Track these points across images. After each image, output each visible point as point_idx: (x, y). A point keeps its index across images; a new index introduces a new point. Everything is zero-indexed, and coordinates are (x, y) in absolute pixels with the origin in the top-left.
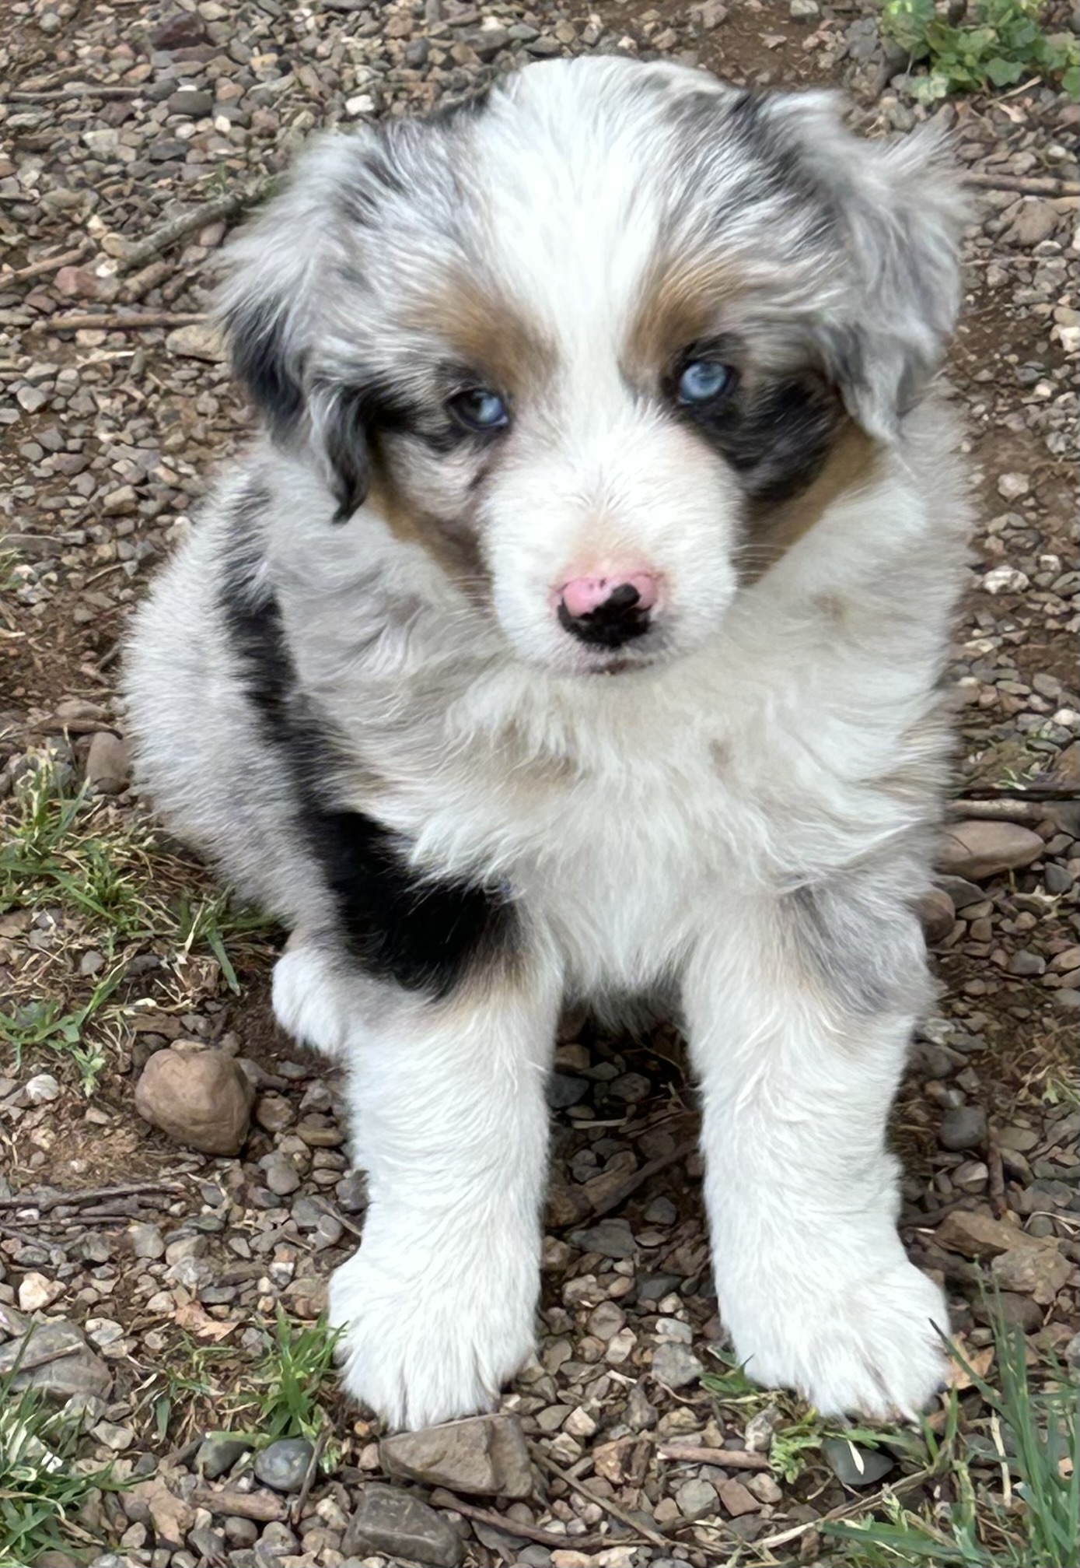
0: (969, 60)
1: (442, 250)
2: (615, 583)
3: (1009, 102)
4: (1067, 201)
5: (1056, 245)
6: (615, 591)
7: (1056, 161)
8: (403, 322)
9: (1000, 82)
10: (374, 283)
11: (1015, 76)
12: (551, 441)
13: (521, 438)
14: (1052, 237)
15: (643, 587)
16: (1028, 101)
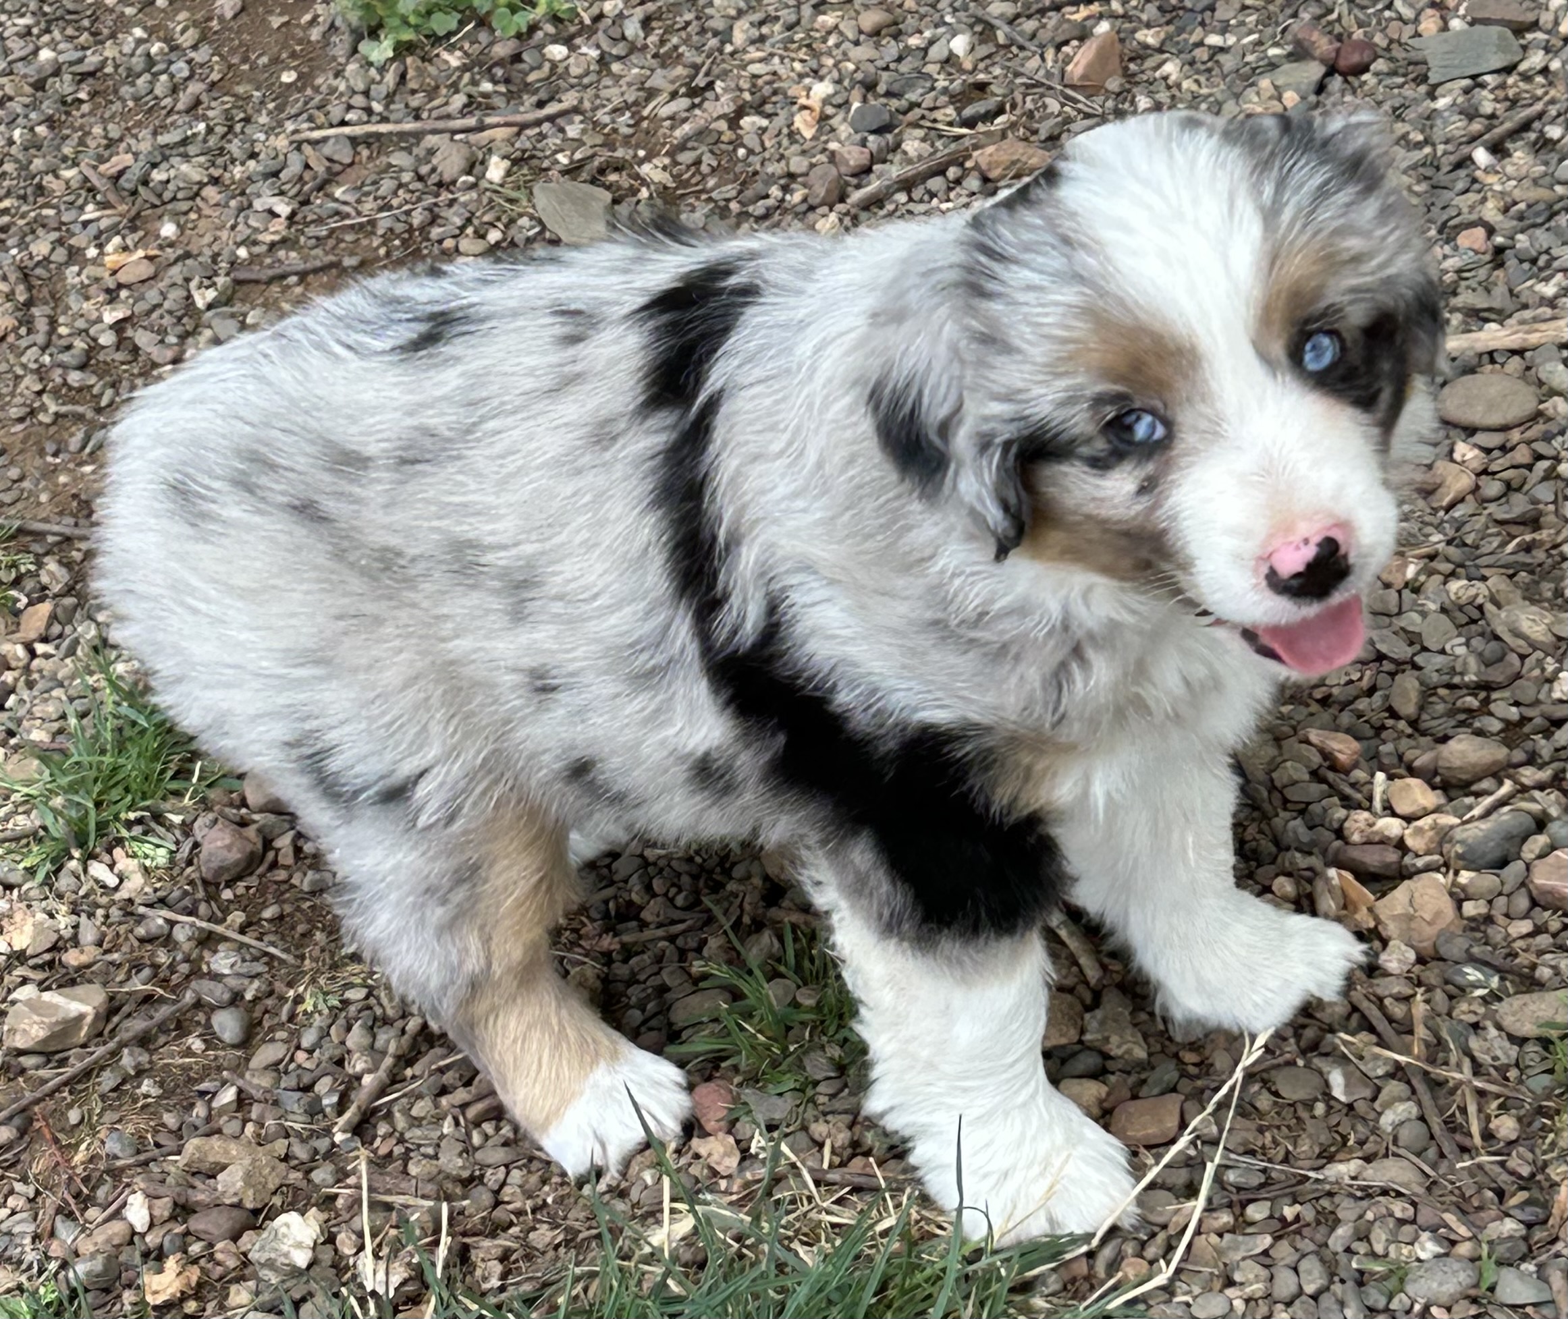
0: (413, 20)
1: (1069, 295)
2: (1317, 539)
3: (451, 48)
4: (487, 134)
5: (471, 179)
6: (1319, 545)
7: (486, 95)
8: (1054, 370)
9: (441, 33)
10: (1017, 342)
11: (454, 25)
12: (1214, 433)
13: (1187, 439)
14: (469, 173)
15: (1338, 535)
16: (467, 46)
